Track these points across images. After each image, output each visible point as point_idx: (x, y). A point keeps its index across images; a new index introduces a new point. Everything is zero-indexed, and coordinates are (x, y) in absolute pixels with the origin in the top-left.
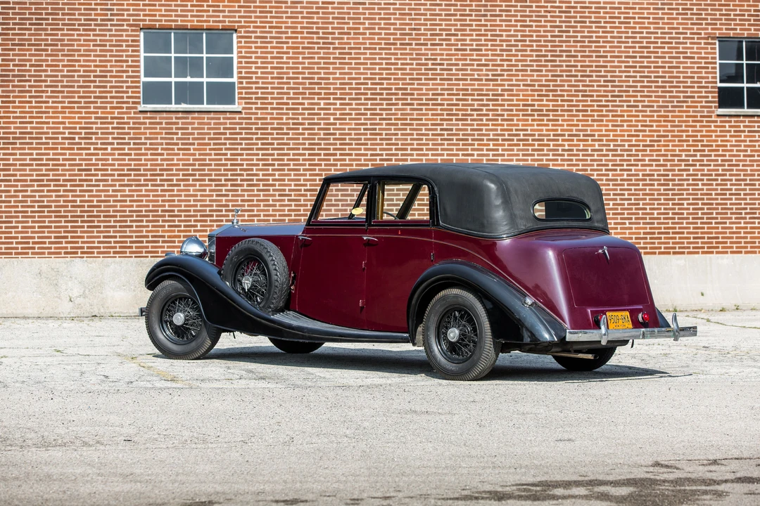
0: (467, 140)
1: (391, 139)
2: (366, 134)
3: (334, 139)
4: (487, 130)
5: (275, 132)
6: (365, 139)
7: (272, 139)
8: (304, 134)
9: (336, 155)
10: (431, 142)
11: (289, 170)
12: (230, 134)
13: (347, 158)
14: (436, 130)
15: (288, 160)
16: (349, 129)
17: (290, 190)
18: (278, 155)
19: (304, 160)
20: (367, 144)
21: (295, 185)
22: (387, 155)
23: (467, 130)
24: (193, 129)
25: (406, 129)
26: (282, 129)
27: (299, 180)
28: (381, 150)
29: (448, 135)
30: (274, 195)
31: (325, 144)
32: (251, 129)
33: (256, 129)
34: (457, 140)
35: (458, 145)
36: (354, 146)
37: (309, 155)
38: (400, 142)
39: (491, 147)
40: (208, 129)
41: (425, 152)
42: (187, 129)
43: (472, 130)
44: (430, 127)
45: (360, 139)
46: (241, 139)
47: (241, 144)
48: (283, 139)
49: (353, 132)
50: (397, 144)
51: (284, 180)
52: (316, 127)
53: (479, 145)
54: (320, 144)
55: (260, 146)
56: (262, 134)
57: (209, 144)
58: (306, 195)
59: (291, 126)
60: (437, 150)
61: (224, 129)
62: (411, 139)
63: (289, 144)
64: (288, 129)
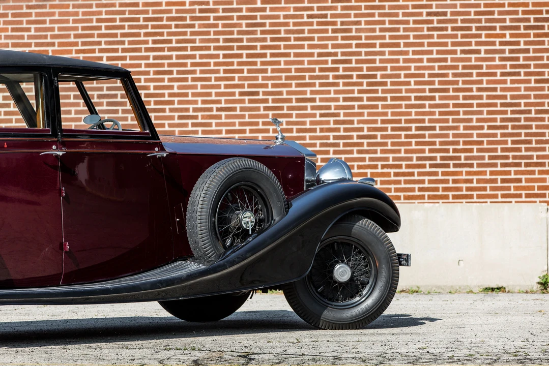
0: (470, 29)
1: (350, 31)
2: (311, 24)
3: (263, 32)
4: (500, 13)
5: (173, 23)
6: (310, 31)
7: (169, 34)
8: (216, 26)
9: (264, 55)
10: (411, 34)
11: (194, 79)
12: (107, 28)
13: (282, 59)
14: (420, 14)
15: (193, 65)
16: (286, 17)
17: (195, 110)
18: (178, 57)
19: (216, 64)
20: (312, 39)
21: (204, 102)
22: (343, 54)
23: (469, 13)
24: (52, 22)
25: (373, 15)
26: (184, 19)
27: (209, 94)
28: (334, 46)
29: (439, 22)
30: (172, 118)
31: (249, 40)
32: (138, 20)
33: (145, 20)
34: (453, 29)
35: (456, 36)
36: (292, 42)
37: (225, 56)
38: (363, 35)
39: (508, 39)
40: (75, 21)
41: (402, 48)
42: (44, 22)
43: (477, 13)
44: (411, 10)
45: (302, 32)
46: (123, 35)
47: (123, 43)
48: (185, 34)
49: (291, 21)
50: (360, 38)
51: (186, 95)
52: (235, 14)
53: (487, 36)
54: (241, 40)
55: (150, 45)
56: (153, 27)
57: (76, 44)
58: (219, 117)
59: (198, 14)
60: (422, 45)
61: (98, 21)
62: (381, 30)
63: (194, 41)
64: (192, 18)
